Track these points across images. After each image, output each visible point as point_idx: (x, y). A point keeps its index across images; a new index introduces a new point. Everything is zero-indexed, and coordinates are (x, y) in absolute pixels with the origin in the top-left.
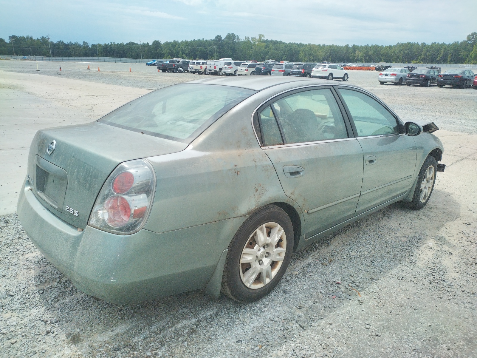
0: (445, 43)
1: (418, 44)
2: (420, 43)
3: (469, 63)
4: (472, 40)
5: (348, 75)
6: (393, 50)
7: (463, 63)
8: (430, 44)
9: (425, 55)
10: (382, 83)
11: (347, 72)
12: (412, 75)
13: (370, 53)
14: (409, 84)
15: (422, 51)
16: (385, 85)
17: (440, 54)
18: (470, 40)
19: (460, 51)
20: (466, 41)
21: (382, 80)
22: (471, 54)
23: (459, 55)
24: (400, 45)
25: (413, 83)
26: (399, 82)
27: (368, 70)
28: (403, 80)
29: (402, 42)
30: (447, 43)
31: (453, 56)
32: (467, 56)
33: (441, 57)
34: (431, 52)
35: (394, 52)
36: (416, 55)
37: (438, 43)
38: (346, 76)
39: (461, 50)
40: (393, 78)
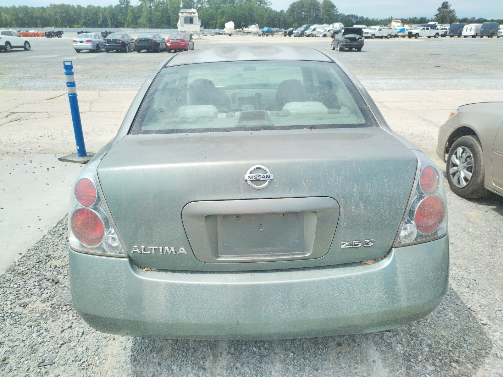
0: (100, 6)
1: (73, 7)
2: (75, 6)
3: (129, 27)
4: (125, 4)
5: (29, 44)
6: (48, 13)
7: (123, 27)
8: (86, 7)
9: (85, 18)
10: (78, 51)
11: (27, 40)
12: (109, 41)
13: (21, 15)
14: (108, 51)
15: (81, 14)
16: (82, 53)
17: (100, 18)
18: (123, 4)
19: (116, 15)
20: (120, 5)
21: (78, 48)
22: (128, 18)
23: (118, 19)
24: (55, 7)
25: (112, 49)
26: (96, 49)
27: (35, 36)
28: (100, 46)
29: (55, 4)
30: (103, 6)
31: (113, 20)
32: (125, 20)
33: (102, 21)
34: (90, 15)
35: (49, 14)
36: (75, 19)
37: (94, 7)
38: (28, 45)
39: (118, 14)
40: (89, 45)
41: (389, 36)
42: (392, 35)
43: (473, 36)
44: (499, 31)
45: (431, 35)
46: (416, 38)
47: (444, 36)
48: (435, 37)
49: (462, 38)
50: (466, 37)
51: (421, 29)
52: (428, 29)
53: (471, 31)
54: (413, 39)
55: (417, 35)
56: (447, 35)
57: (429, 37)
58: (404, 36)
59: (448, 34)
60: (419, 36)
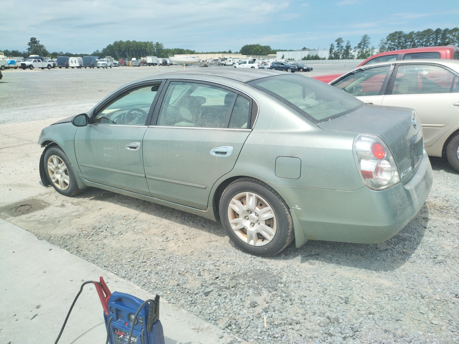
41: (3, 68)
42: (5, 66)
43: (78, 67)
44: (98, 63)
45: (44, 67)
46: (31, 69)
47: (54, 67)
48: (48, 68)
49: (70, 69)
50: (73, 67)
51: (33, 61)
52: (39, 61)
53: (75, 63)
54: (28, 71)
55: (31, 67)
56: (56, 67)
57: (43, 68)
58: (16, 68)
59: (57, 65)
60: (33, 68)
